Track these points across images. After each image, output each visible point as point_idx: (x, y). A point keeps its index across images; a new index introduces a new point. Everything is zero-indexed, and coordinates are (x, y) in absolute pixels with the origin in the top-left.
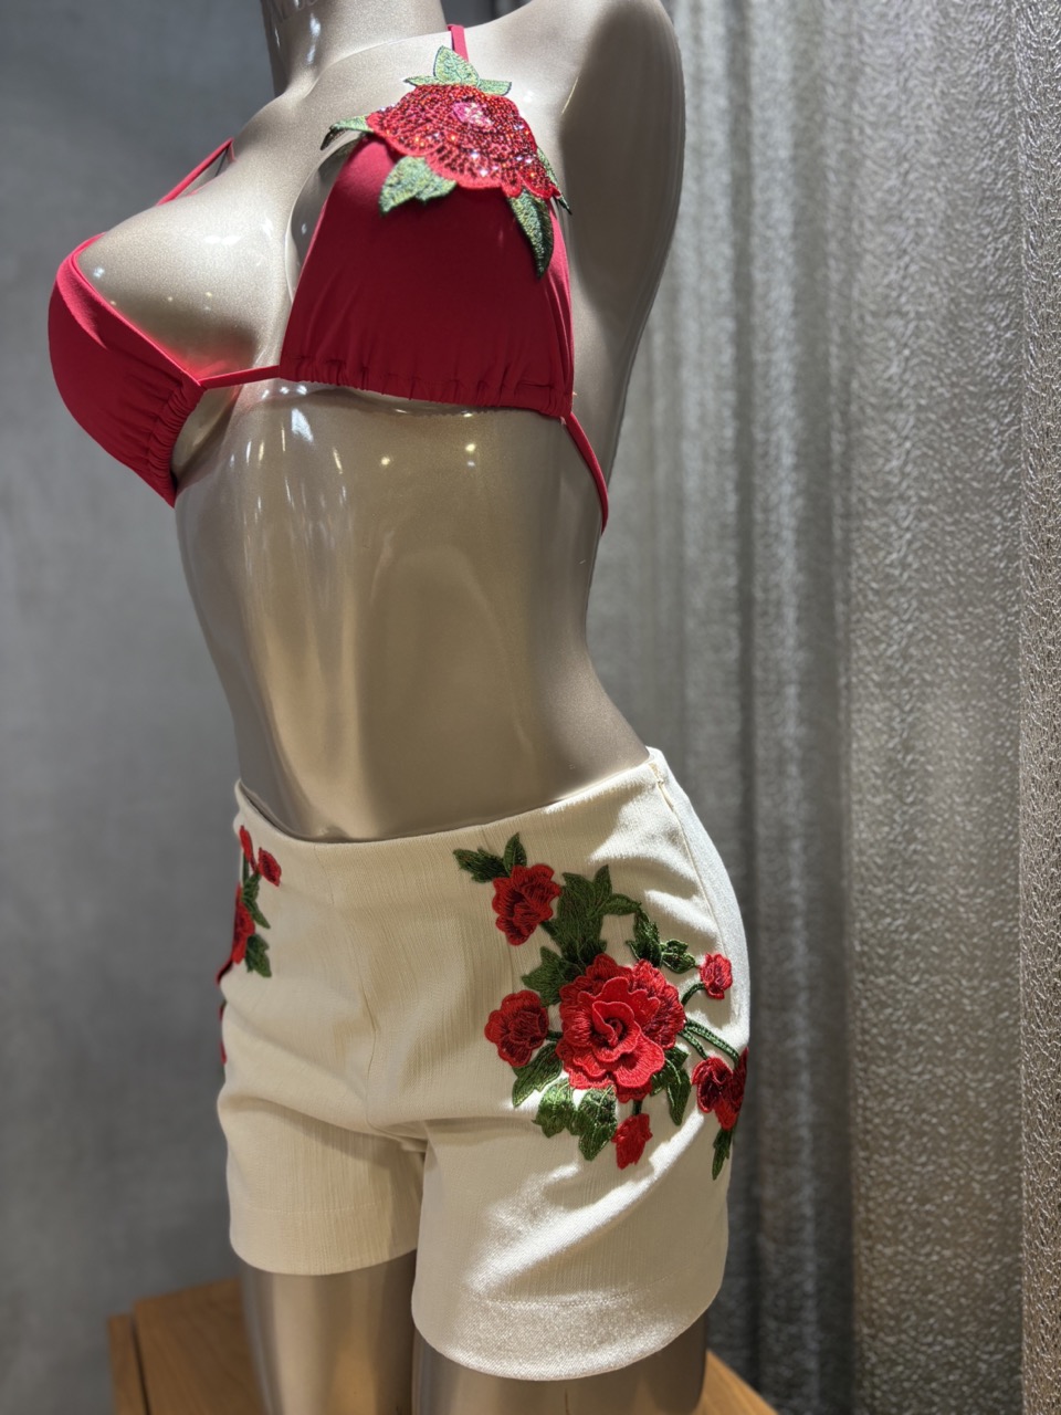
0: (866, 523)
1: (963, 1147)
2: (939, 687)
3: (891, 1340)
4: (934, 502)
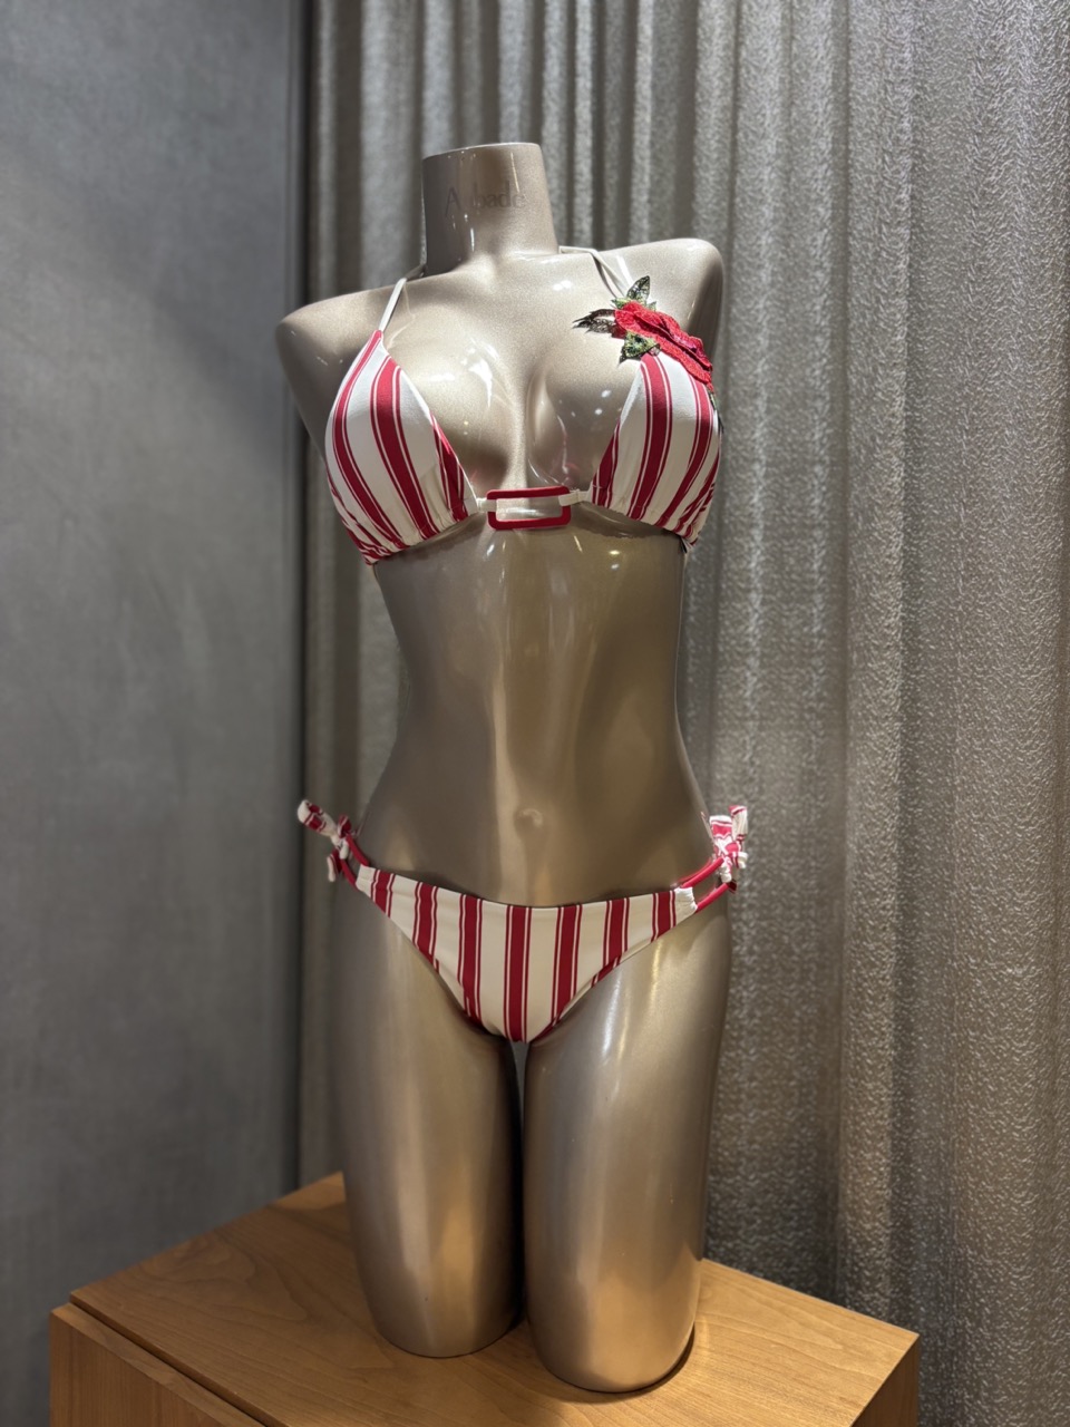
0: (734, 604)
1: (779, 1038)
2: (773, 721)
3: (730, 1181)
4: (774, 594)
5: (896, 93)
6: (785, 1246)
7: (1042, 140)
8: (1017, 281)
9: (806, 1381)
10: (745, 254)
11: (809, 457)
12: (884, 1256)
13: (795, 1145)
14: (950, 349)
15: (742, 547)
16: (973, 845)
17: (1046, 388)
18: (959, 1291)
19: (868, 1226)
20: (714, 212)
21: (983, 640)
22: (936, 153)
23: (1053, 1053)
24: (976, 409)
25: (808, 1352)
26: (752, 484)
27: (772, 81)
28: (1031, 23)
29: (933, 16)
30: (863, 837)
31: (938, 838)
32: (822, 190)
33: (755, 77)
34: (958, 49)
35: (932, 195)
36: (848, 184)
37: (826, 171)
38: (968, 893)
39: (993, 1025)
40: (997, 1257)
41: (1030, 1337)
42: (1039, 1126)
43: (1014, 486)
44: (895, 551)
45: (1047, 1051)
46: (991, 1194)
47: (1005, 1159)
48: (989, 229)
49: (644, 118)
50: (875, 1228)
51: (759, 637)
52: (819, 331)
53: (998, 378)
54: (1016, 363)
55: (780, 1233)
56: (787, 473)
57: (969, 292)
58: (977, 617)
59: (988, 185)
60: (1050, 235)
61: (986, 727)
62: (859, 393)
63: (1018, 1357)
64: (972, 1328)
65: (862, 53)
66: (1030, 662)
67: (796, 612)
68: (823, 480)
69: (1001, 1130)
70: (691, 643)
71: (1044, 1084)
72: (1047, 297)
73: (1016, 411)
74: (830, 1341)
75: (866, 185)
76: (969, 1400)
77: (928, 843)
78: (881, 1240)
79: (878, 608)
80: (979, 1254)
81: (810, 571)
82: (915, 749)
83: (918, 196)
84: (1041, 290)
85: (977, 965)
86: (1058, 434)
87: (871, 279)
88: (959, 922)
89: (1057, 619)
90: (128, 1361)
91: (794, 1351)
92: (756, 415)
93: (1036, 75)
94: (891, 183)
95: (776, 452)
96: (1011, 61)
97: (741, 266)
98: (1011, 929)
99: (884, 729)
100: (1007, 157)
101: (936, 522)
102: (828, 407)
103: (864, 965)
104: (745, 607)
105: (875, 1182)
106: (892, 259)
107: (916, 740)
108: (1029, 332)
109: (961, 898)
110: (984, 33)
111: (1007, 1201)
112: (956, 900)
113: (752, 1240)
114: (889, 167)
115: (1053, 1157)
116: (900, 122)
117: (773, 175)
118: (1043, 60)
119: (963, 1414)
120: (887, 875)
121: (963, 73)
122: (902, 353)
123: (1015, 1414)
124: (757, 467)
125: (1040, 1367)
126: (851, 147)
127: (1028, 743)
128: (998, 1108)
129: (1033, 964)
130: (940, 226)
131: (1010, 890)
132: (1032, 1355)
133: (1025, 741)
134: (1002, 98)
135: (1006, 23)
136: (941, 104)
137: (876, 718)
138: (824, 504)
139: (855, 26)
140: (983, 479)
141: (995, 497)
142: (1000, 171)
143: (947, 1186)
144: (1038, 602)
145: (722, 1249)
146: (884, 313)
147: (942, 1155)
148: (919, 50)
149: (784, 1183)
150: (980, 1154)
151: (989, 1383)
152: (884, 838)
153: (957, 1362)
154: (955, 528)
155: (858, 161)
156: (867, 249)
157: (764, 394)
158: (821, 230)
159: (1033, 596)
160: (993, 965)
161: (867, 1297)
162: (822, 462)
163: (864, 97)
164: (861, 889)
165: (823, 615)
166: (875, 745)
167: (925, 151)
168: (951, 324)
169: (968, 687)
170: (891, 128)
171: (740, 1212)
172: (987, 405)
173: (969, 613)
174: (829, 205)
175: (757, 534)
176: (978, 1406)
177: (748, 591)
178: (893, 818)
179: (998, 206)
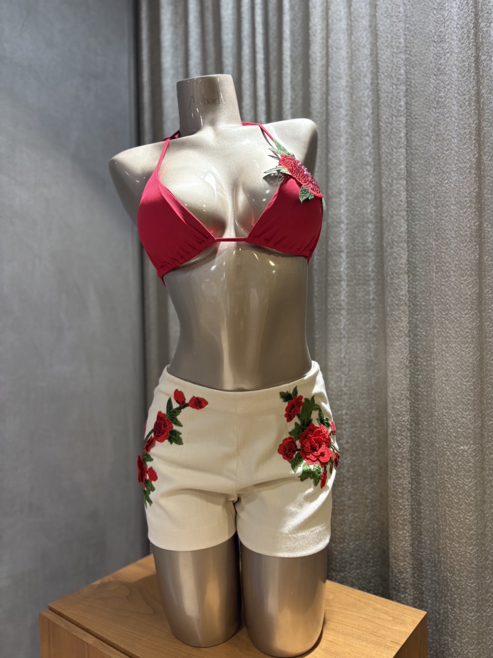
0: (334, 287)
1: (361, 481)
2: (353, 338)
4: (352, 282)
5: (397, 57)
6: (367, 574)
7: (463, 77)
8: (454, 140)
9: (376, 634)
10: (334, 130)
11: (365, 220)
12: (409, 577)
13: (370, 529)
14: (426, 170)
15: (337, 261)
16: (444, 391)
17: (469, 187)
18: (444, 593)
19: (402, 564)
20: (319, 112)
21: (445, 300)
22: (417, 83)
23: (483, 484)
24: (438, 197)
25: (377, 621)
26: (340, 233)
27: (344, 53)
28: (456, 25)
29: (413, 22)
30: (393, 390)
31: (429, 389)
32: (367, 101)
33: (336, 52)
34: (425, 36)
35: (416, 102)
36: (378, 98)
37: (369, 92)
38: (442, 413)
39: (455, 472)
40: (461, 576)
41: (477, 611)
42: (477, 517)
43: (456, 231)
44: (404, 261)
45: (480, 483)
46: (457, 548)
47: (463, 532)
48: (441, 117)
49: (287, 71)
50: (405, 565)
51: (346, 301)
52: (368, 164)
53: (447, 183)
54: (455, 177)
55: (365, 568)
56: (356, 227)
57: (433, 145)
58: (442, 290)
59: (440, 97)
60: (468, 119)
61: (448, 339)
62: (386, 191)
63: (472, 621)
64: (451, 609)
65: (383, 39)
66: (466, 309)
67: (362, 289)
68: (372, 230)
69: (460, 519)
70: (316, 305)
71: (479, 498)
72: (468, 147)
73: (456, 198)
74: (387, 616)
75: (386, 99)
76: (451, 641)
77: (425, 391)
78: (408, 570)
79: (397, 287)
80: (453, 575)
81: (368, 271)
82: (417, 349)
83: (410, 102)
84: (465, 144)
85: (447, 445)
86: (475, 208)
87: (389, 140)
88: (439, 427)
89: (477, 289)
90: (75, 634)
91: (371, 621)
92: (341, 202)
93: (460, 48)
94: (396, 98)
95: (351, 218)
96: (448, 41)
97: (332, 136)
98: (462, 429)
99: (401, 341)
100: (448, 85)
101: (423, 248)
102: (373, 197)
103: (396, 447)
104: (339, 288)
105: (405, 544)
106: (398, 131)
107: (418, 345)
108: (460, 162)
109: (439, 416)
110: (436, 30)
111: (464, 551)
112: (437, 417)
113: (352, 572)
114: (396, 91)
115: (485, 530)
116: (400, 70)
117: (345, 95)
118: (462, 41)
119: (448, 648)
120: (405, 406)
121: (428, 47)
122: (404, 173)
123: (472, 646)
124: (342, 225)
125: (482, 625)
126: (379, 82)
127: (467, 345)
128: (459, 509)
129: (472, 444)
130: (420, 115)
131: (461, 412)
132: (478, 619)
133: (465, 345)
134: (445, 59)
135: (446, 25)
136: (418, 61)
137: (397, 336)
138: (374, 241)
139: (379, 27)
140: (442, 228)
141: (448, 236)
142: (445, 91)
143: (438, 545)
144: (469, 283)
145: (339, 577)
146: (395, 156)
147: (436, 531)
148: (408, 37)
149: (366, 546)
150: (452, 530)
151: (460, 633)
152: (403, 390)
153: (445, 625)
154: (431, 250)
155: (382, 88)
156: (387, 127)
157: (345, 192)
158: (367, 118)
159: (466, 280)
160: (455, 445)
161: (402, 596)
162: (371, 222)
163: (384, 59)
164: (393, 413)
165: (375, 290)
166: (398, 348)
167: (412, 82)
168: (426, 159)
169: (439, 321)
170: (396, 73)
171: (346, 559)
172: (443, 195)
173: (438, 288)
174: (371, 107)
175: (344, 255)
176: (455, 644)
177: (340, 281)
178: (407, 380)
179: (445, 106)
